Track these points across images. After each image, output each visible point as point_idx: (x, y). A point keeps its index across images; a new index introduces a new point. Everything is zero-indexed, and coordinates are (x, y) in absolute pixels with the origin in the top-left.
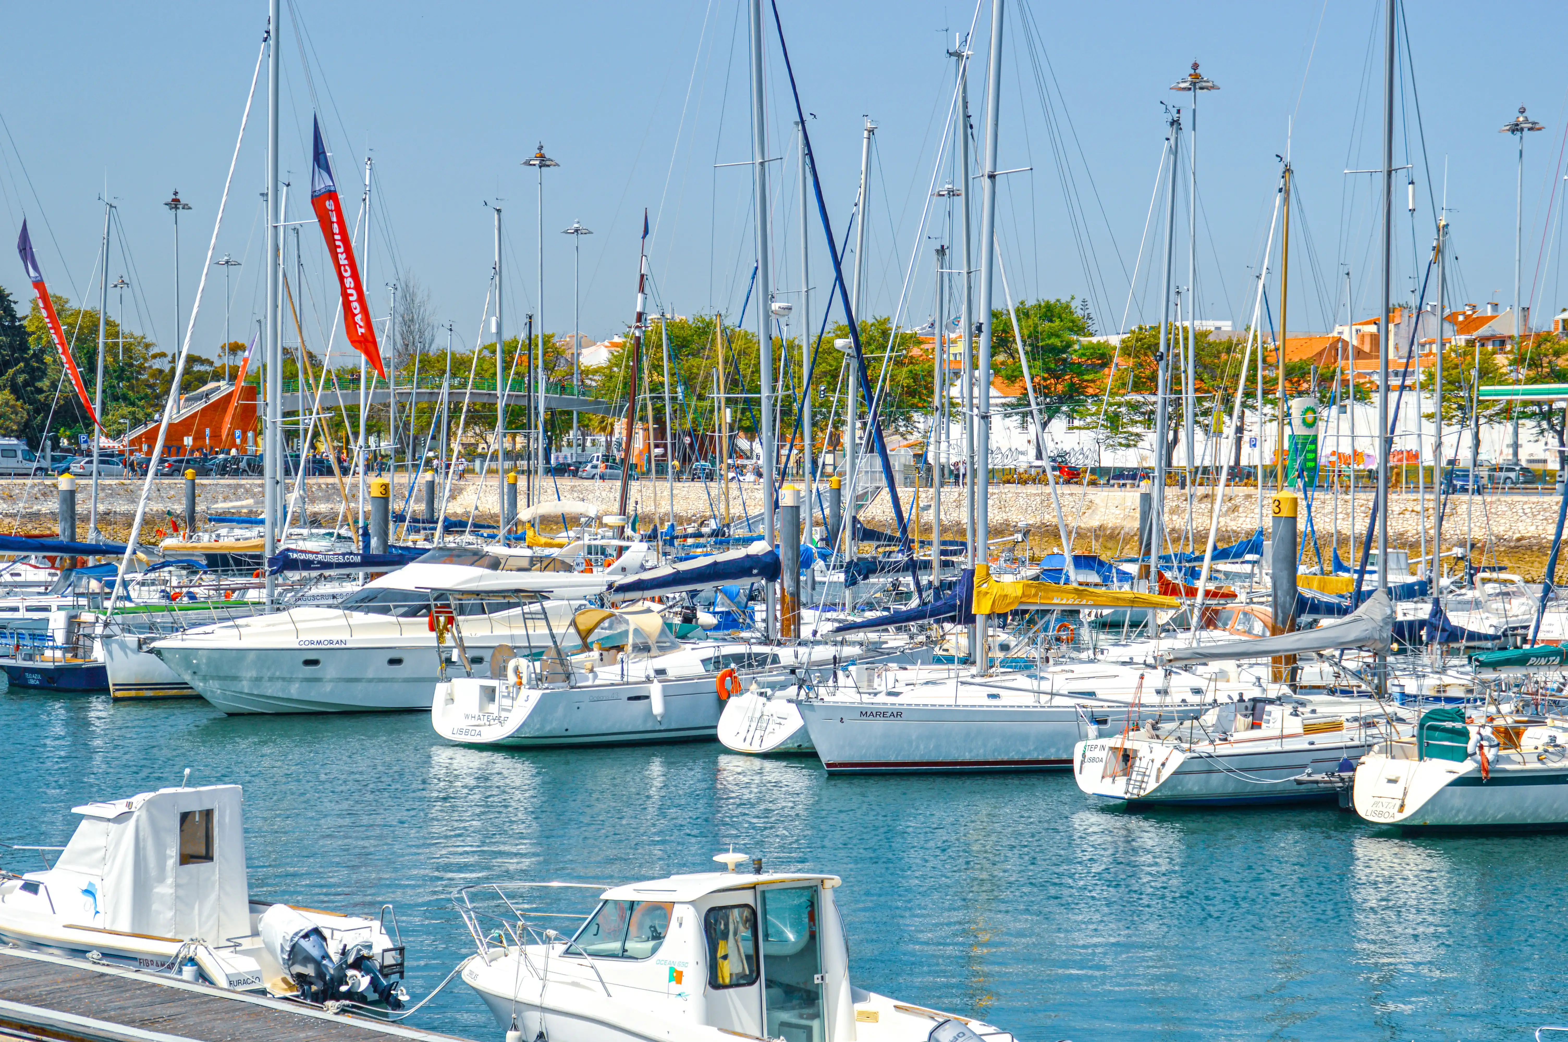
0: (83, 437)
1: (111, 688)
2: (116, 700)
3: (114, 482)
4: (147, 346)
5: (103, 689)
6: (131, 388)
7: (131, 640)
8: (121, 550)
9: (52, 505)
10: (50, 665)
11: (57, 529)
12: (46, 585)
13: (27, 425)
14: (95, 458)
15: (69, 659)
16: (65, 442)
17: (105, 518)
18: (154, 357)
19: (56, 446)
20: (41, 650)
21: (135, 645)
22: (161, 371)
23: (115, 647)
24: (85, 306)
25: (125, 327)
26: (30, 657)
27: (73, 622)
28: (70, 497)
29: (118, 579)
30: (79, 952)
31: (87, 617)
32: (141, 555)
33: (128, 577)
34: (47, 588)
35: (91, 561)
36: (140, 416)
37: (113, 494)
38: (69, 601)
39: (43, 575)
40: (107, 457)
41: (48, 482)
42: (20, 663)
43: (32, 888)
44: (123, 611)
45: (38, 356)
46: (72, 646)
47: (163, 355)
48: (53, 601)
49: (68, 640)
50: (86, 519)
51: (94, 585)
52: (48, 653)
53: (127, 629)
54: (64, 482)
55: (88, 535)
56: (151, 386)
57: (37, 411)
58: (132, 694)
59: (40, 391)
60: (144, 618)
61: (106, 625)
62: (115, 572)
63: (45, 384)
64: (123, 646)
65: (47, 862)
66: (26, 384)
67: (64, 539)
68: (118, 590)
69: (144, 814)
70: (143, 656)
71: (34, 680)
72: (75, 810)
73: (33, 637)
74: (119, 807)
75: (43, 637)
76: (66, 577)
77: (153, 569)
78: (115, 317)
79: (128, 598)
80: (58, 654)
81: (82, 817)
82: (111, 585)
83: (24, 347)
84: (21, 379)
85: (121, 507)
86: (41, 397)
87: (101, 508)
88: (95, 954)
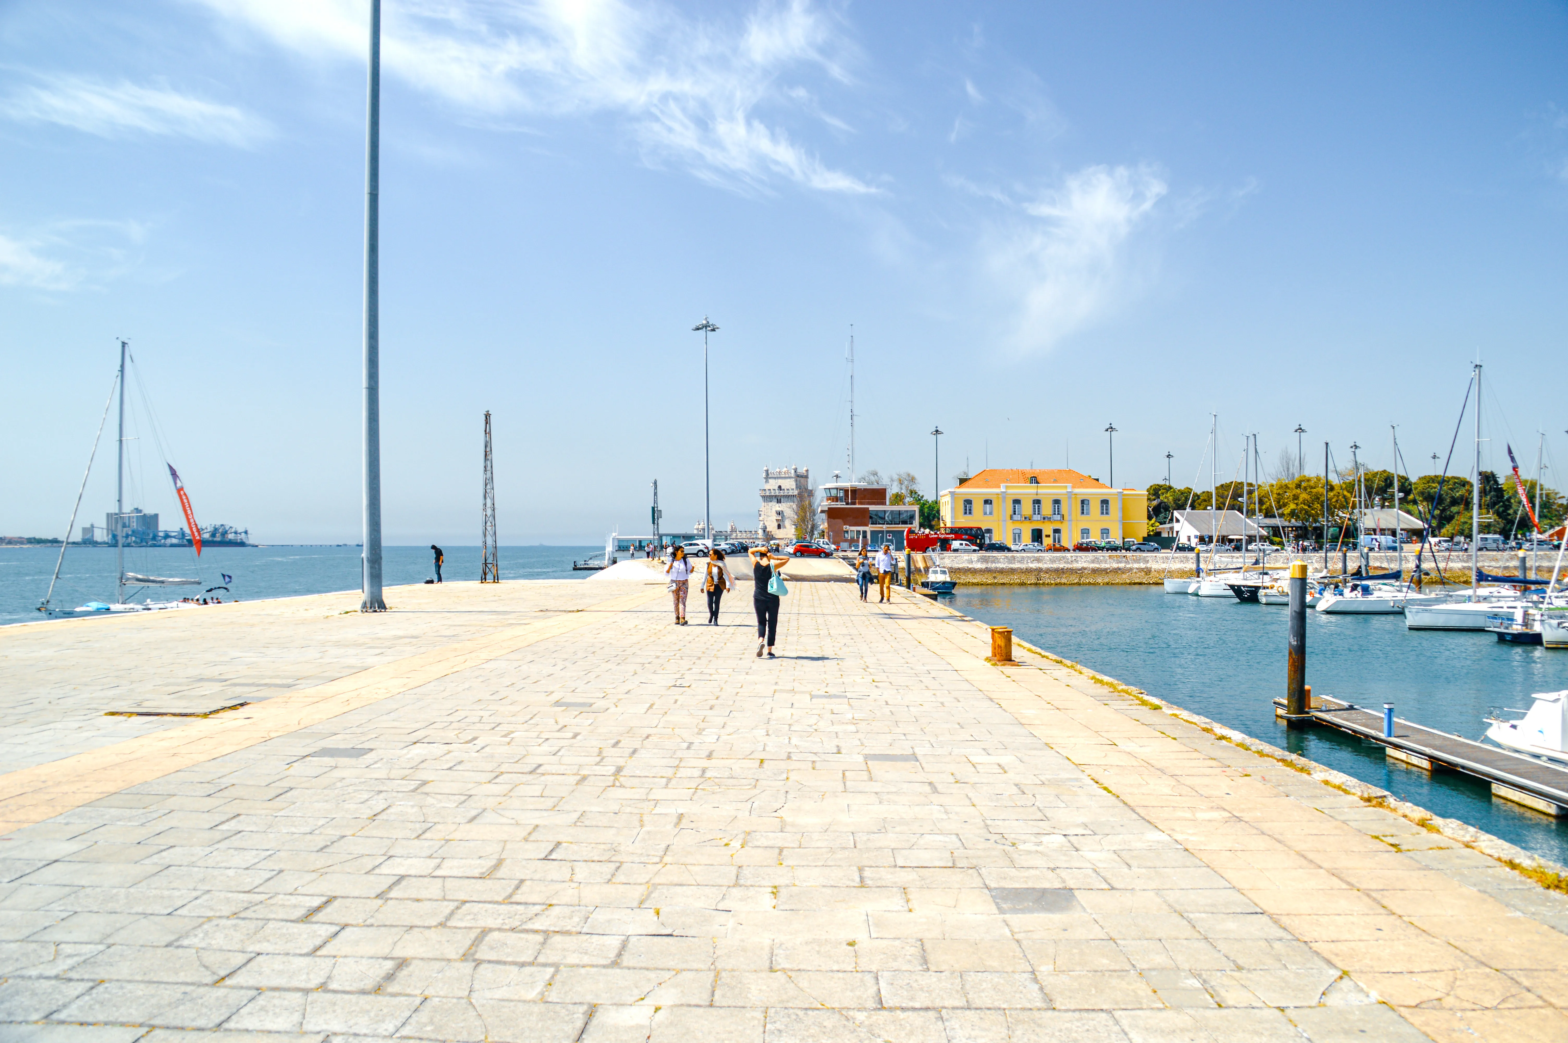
0: (1528, 534)
1: (1545, 643)
2: (1547, 648)
3: (1542, 553)
4: (1556, 494)
5: (1541, 644)
6: (1549, 512)
7: (1555, 622)
8: (1548, 583)
9: (1515, 563)
10: (1515, 632)
11: (1517, 574)
12: (1515, 597)
13: (1504, 529)
14: (1535, 543)
15: (1524, 630)
16: (1519, 536)
17: (1538, 569)
18: (1560, 498)
19: (1516, 538)
20: (1511, 625)
21: (1556, 625)
22: (1562, 504)
23: (1546, 626)
24: (1529, 478)
25: (1546, 486)
26: (1507, 628)
27: (1526, 614)
28: (1523, 560)
29: (1547, 596)
30: (1538, 757)
31: (1531, 611)
32: (1557, 585)
33: (1551, 594)
34: (1516, 599)
35: (1533, 587)
36: (1553, 524)
37: (1542, 558)
38: (1525, 604)
39: (1511, 593)
40: (1540, 542)
41: (1513, 553)
42: (1502, 630)
43: (1514, 727)
44: (1549, 609)
45: (1509, 500)
46: (1525, 624)
47: (1564, 497)
48: (1518, 604)
49: (1524, 622)
50: (1531, 569)
51: (1535, 598)
52: (1514, 627)
53: (1550, 617)
54: (1521, 553)
55: (1532, 576)
56: (1558, 511)
57: (1508, 523)
58: (1554, 646)
59: (1509, 514)
60: (1557, 612)
61: (1542, 615)
62: (1545, 592)
63: (1511, 511)
64: (1550, 625)
65: (1522, 716)
66: (1503, 511)
67: (1521, 577)
68: (1547, 600)
69: (1566, 700)
70: (1561, 630)
71: (1508, 638)
72: (1533, 696)
73: (1508, 619)
74: (1553, 695)
75: (1512, 620)
76: (1524, 594)
77: (1562, 591)
78: (1542, 483)
79: (1551, 604)
80: (1519, 627)
81: (1536, 699)
82: (1544, 598)
83: (1503, 496)
84: (1501, 509)
85: (1545, 564)
86: (1509, 517)
87: (1537, 564)
88: (1544, 758)
